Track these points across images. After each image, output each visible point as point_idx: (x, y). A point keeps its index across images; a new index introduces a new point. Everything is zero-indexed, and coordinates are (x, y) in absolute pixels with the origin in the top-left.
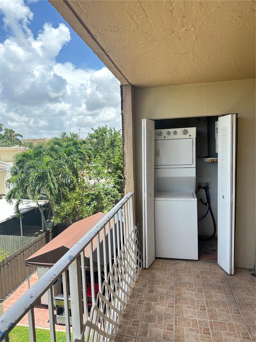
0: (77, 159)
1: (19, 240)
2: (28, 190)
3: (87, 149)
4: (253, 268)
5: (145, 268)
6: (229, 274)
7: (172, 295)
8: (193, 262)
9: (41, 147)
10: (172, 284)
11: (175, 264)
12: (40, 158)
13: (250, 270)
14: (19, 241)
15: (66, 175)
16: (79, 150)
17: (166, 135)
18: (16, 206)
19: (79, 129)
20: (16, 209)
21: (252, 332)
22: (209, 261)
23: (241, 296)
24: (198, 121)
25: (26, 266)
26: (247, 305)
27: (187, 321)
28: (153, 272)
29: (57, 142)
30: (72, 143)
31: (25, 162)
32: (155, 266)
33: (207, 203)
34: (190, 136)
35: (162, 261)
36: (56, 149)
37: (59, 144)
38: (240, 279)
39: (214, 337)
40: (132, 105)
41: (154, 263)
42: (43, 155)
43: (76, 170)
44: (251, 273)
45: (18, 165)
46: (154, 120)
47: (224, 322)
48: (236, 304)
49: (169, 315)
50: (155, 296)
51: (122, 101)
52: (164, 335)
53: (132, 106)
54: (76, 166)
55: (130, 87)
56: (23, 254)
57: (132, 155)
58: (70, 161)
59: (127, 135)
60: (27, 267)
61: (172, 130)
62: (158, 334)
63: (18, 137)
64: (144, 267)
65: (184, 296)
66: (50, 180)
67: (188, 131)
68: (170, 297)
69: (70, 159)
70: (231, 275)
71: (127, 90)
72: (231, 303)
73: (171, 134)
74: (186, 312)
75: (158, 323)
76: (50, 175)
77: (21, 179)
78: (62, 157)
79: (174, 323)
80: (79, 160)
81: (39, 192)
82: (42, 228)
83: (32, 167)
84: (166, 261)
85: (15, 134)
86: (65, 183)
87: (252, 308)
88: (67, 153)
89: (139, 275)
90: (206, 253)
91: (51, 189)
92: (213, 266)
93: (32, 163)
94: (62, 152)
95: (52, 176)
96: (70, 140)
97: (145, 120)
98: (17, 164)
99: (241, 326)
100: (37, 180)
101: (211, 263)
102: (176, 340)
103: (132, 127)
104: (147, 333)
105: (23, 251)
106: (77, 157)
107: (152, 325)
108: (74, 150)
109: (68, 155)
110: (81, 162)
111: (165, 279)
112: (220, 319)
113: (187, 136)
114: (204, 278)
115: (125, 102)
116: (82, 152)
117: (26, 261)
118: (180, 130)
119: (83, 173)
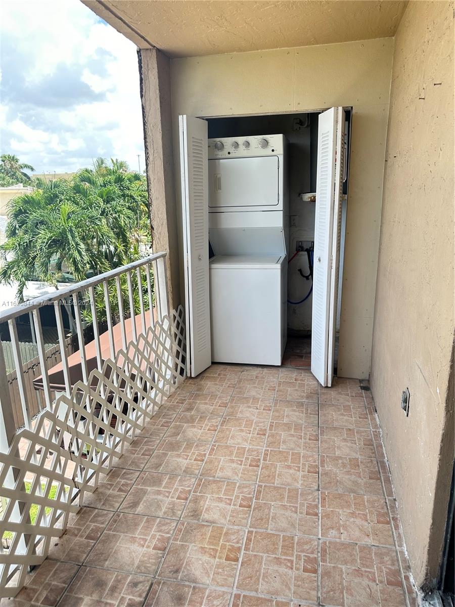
0: (124, 210)
1: (27, 348)
2: (37, 264)
3: (142, 191)
4: (367, 378)
5: (191, 377)
6: (323, 385)
7: (221, 414)
8: (272, 369)
9: (56, 186)
10: (226, 399)
11: (243, 371)
12: (56, 207)
13: (361, 381)
14: (27, 351)
15: (103, 237)
16: (127, 192)
17: (232, 150)
18: (18, 292)
19: (139, 156)
20: (19, 297)
21: (325, 464)
22: (300, 368)
23: (330, 417)
24: (299, 126)
25: (36, 389)
26: (335, 428)
27: (230, 449)
28: (202, 382)
29: (86, 177)
30: (112, 178)
31: (28, 213)
32: (208, 375)
33: (309, 276)
34: (273, 151)
35: (222, 367)
36: (84, 189)
37: (89, 180)
38: (340, 393)
39: (263, 470)
40: (159, 87)
41: (208, 370)
42: (60, 201)
43: (124, 229)
44: (362, 385)
45: (16, 218)
46: (207, 120)
47: (289, 451)
48: (317, 428)
49: (205, 441)
50: (192, 417)
51: (141, 80)
52: (187, 468)
53: (159, 90)
54: (122, 222)
55: (154, 53)
56: (34, 371)
57: (164, 184)
58: (110, 212)
59: (152, 146)
60: (37, 391)
61: (241, 140)
62: (178, 466)
63: (26, 171)
64: (189, 375)
65: (239, 415)
66: (73, 245)
67: (269, 141)
68: (216, 417)
69: (110, 209)
70: (327, 387)
71: (148, 59)
72: (310, 426)
73: (240, 146)
74: (233, 437)
75: (183, 452)
76: (73, 237)
77: (24, 243)
78: (95, 204)
79: (208, 452)
80: (126, 211)
81: (59, 267)
82: (70, 331)
83: (42, 223)
84: (229, 367)
85: (19, 165)
86: (106, 253)
87: (340, 433)
88: (105, 197)
89: (178, 387)
90: (298, 356)
91: (75, 263)
92: (304, 375)
93: (41, 216)
94: (94, 195)
95: (77, 239)
96: (110, 172)
97: (185, 116)
98: (16, 216)
99: (312, 456)
100: (50, 247)
101: (300, 371)
102: (203, 474)
103: (161, 131)
104: (161, 465)
105: (33, 366)
106: (123, 205)
107: (173, 455)
108: (118, 192)
109: (107, 201)
110: (131, 214)
111: (218, 392)
112: (283, 447)
113: (268, 151)
114: (280, 391)
115: (147, 81)
116: (131, 196)
117: (34, 382)
118: (255, 140)
119: (138, 237)
